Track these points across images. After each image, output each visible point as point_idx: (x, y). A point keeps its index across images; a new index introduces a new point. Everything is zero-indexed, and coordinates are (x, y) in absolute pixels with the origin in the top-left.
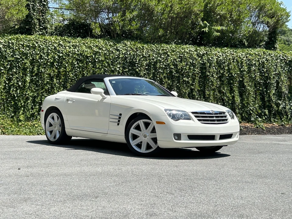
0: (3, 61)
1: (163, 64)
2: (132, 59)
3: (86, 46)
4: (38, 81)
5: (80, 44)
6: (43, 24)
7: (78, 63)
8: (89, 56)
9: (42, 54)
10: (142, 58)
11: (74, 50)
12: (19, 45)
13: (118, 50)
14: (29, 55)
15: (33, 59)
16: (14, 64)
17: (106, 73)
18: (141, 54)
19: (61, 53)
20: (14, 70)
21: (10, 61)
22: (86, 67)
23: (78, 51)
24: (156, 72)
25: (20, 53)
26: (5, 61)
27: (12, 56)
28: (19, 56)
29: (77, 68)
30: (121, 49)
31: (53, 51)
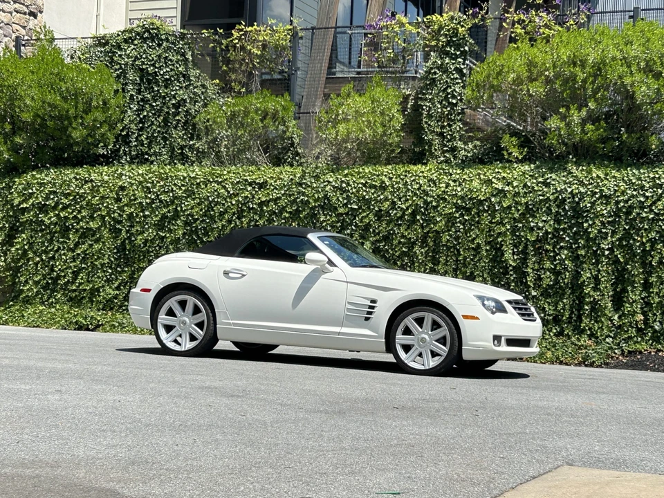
0: (331, 216)
1: (651, 211)
2: (578, 203)
3: (481, 180)
4: (387, 250)
5: (469, 177)
6: (449, 141)
7: (462, 215)
8: (484, 200)
9: (396, 200)
10: (598, 199)
11: (455, 188)
12: (358, 184)
13: (547, 185)
14: (373, 203)
15: (381, 210)
16: (349, 219)
17: (517, 234)
18: (597, 191)
19: (430, 197)
20: (349, 231)
21: (341, 214)
22: (478, 222)
23: (463, 190)
24: (634, 228)
25: (358, 200)
26: (334, 215)
27: (346, 205)
28: (357, 205)
29: (459, 225)
30: (553, 183)
31: (416, 194)
